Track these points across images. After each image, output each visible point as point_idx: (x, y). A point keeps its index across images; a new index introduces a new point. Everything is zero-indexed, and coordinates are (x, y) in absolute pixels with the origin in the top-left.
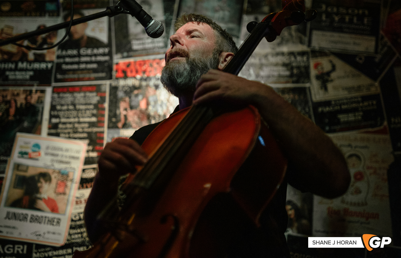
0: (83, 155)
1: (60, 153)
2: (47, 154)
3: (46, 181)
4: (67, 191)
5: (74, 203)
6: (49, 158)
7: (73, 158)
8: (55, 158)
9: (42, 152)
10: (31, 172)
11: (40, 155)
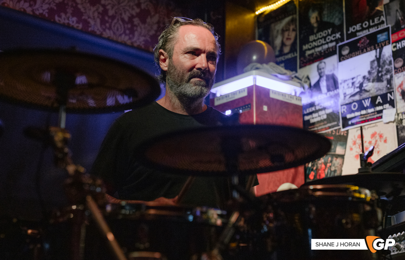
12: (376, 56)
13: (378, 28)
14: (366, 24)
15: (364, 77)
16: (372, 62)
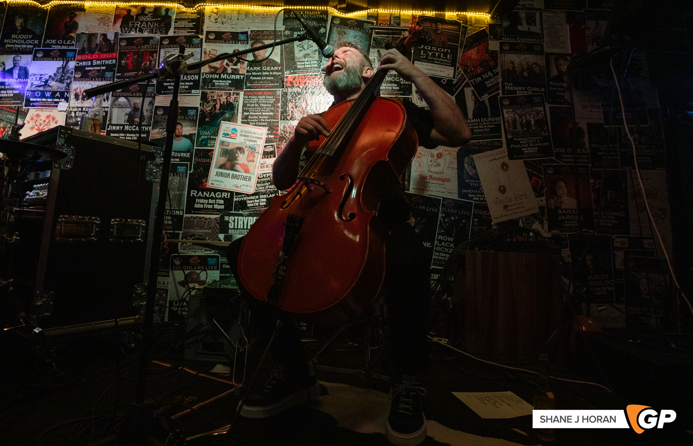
0: (264, 137)
1: (250, 135)
2: (241, 135)
3: (241, 153)
4: (255, 160)
5: (260, 167)
6: (243, 138)
7: (258, 138)
8: (247, 138)
9: (238, 135)
10: (231, 147)
11: (237, 136)
12: (63, 65)
13: (68, 47)
14: (60, 42)
15: (50, 76)
16: (59, 68)
